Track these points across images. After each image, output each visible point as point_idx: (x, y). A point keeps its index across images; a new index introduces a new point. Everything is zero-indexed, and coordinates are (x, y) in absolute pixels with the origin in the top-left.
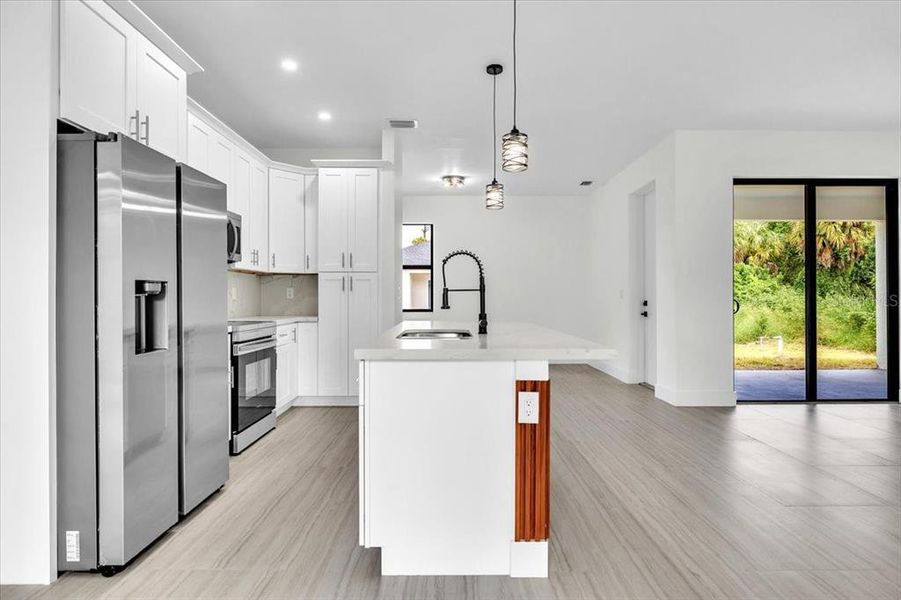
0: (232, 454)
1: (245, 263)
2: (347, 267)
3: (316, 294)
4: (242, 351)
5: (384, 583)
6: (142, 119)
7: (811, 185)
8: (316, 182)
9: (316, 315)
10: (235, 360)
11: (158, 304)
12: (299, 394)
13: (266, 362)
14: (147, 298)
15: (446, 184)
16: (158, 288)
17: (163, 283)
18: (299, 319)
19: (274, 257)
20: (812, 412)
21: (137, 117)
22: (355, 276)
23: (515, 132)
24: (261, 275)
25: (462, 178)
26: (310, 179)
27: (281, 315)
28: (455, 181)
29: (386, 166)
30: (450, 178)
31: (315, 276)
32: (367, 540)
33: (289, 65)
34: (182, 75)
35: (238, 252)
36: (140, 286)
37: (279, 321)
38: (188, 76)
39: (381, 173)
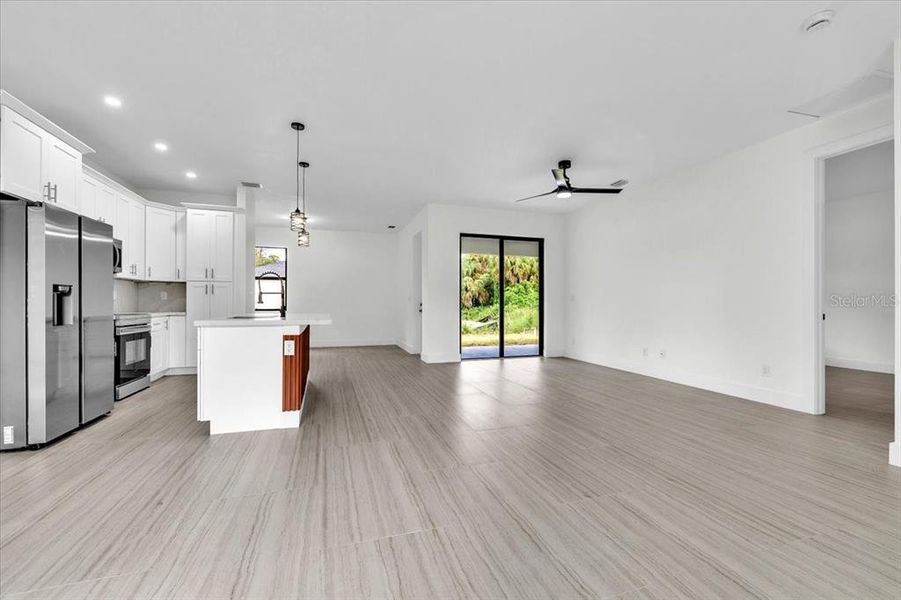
0: (116, 400)
1: (125, 273)
2: (209, 278)
3: (185, 297)
4: (122, 332)
5: (211, 438)
6: (52, 186)
8: (184, 219)
9: (185, 311)
10: (117, 339)
11: (66, 299)
12: (170, 367)
13: (142, 342)
14: (60, 296)
16: (67, 289)
17: (70, 286)
18: (171, 314)
19: (149, 269)
20: (502, 364)
21: (49, 186)
22: (215, 284)
23: (298, 211)
24: (138, 283)
26: (180, 215)
27: (156, 311)
29: (240, 211)
31: (185, 283)
32: (201, 417)
33: (161, 147)
34: (79, 156)
35: (120, 265)
36: (55, 288)
37: (153, 315)
38: (83, 155)
39: (236, 215)
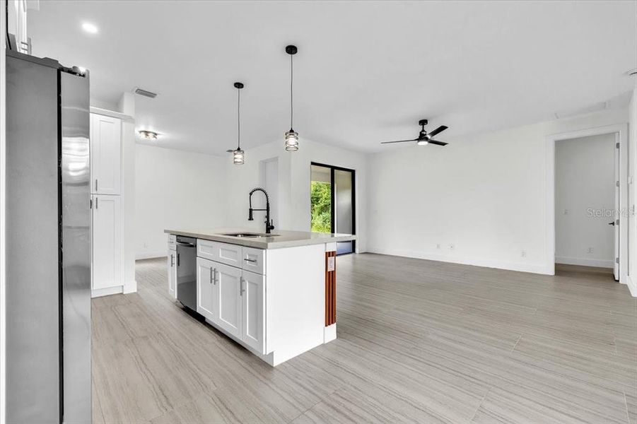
2: (93, 190)
7: (333, 168)
15: (143, 135)
22: (100, 197)
25: (156, 134)
28: (151, 135)
29: (128, 119)
30: (147, 133)
39: (123, 123)
